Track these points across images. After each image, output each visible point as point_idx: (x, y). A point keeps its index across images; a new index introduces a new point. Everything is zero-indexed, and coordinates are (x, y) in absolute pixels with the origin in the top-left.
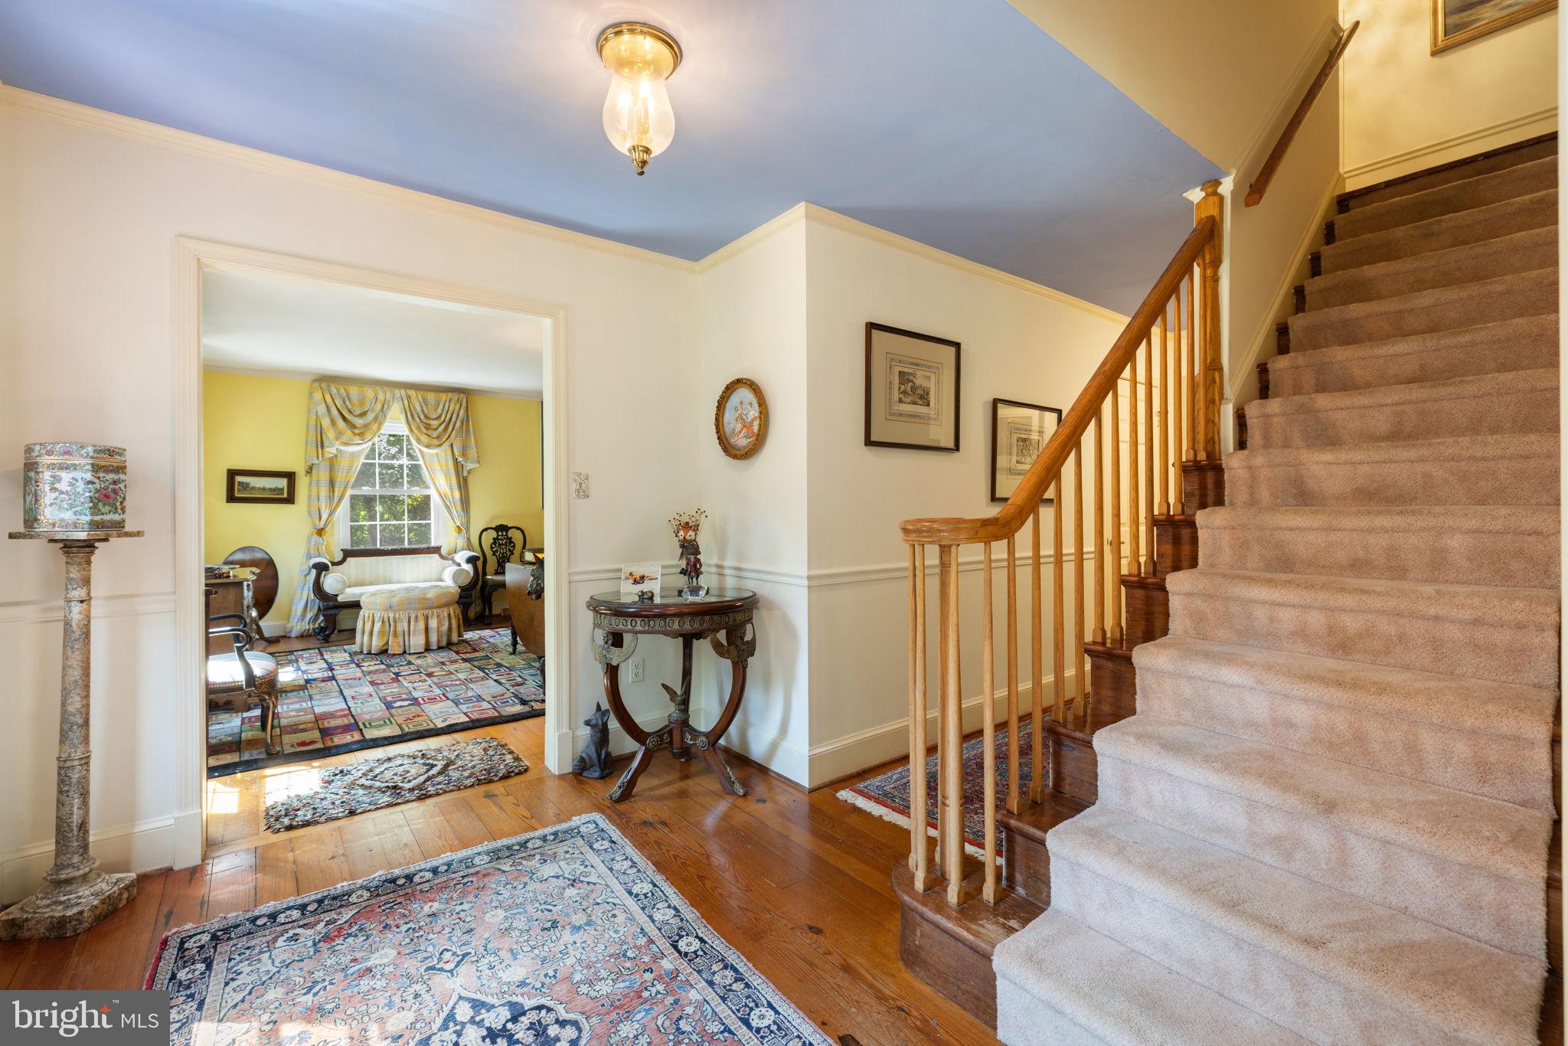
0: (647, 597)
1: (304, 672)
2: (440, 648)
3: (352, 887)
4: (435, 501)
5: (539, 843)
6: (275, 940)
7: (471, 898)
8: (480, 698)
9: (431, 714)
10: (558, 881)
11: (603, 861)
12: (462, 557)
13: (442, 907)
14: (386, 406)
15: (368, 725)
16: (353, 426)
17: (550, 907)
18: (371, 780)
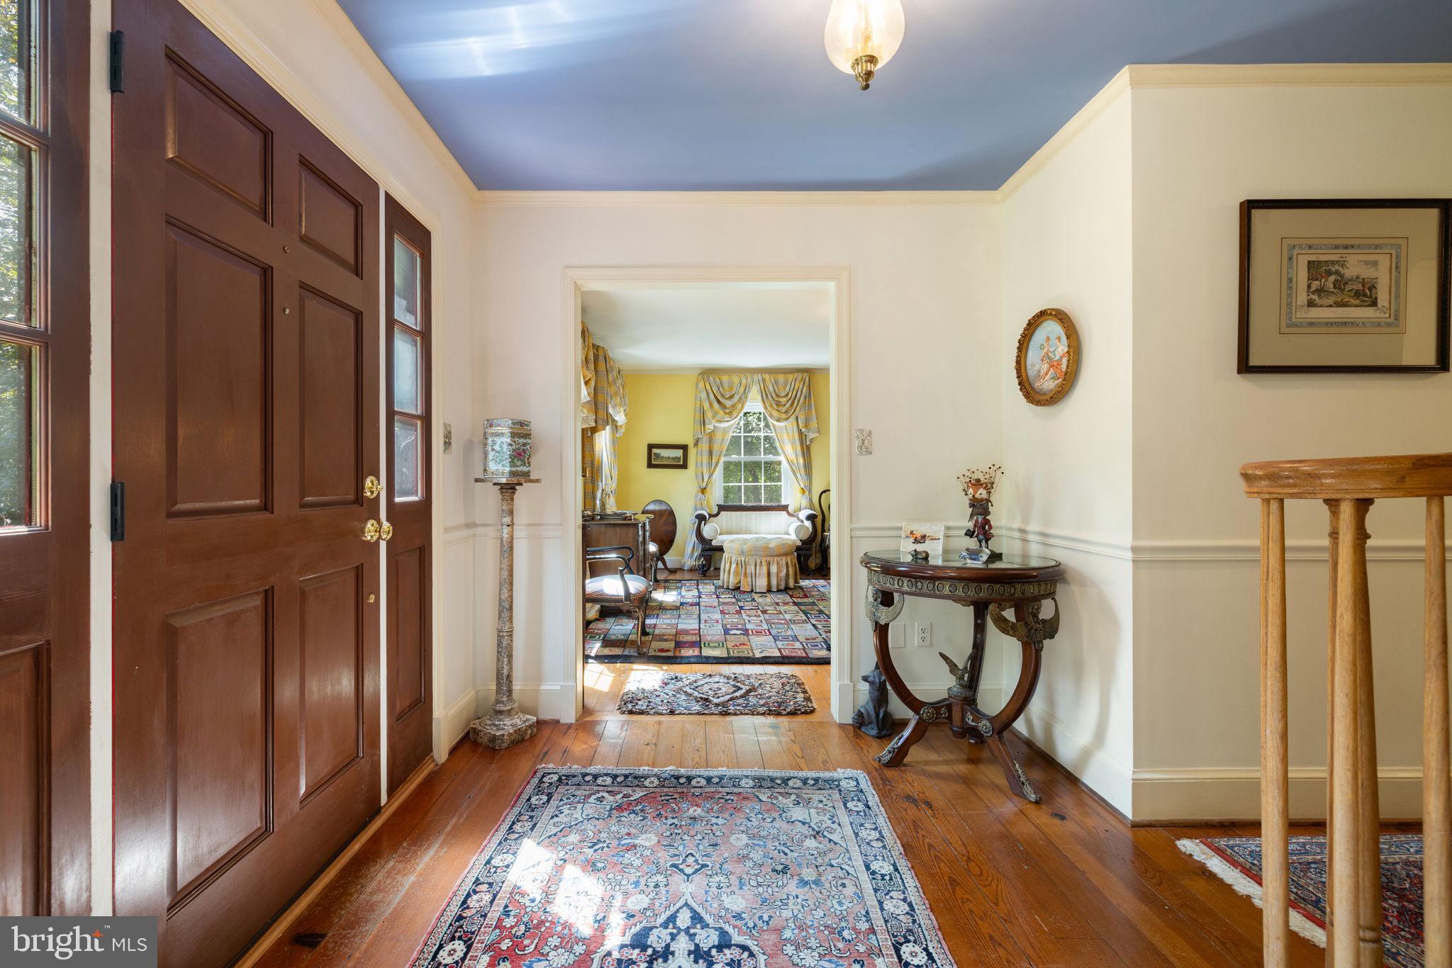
0: (922, 558)
1: (682, 597)
2: (779, 591)
3: (650, 773)
4: (785, 466)
5: (799, 784)
6: (589, 796)
7: (726, 815)
8: (795, 638)
9: (753, 645)
10: (804, 827)
11: (851, 823)
12: (803, 514)
13: (703, 814)
14: (747, 388)
15: (707, 645)
16: (724, 407)
17: (787, 851)
18: (693, 689)
